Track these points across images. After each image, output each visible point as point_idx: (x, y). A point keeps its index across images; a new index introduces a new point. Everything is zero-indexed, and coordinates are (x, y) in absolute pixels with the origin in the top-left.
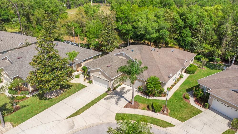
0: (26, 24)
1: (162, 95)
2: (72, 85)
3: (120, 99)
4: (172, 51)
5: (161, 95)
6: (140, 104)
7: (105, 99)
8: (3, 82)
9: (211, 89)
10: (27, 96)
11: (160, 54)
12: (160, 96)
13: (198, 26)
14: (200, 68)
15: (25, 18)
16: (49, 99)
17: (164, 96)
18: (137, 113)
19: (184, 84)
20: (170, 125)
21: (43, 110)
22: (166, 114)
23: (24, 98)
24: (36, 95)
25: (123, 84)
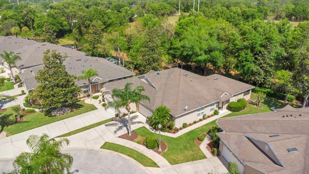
0: (77, 36)
1: (173, 131)
2: (84, 106)
3: (122, 128)
4: (215, 80)
5: (170, 131)
6: (139, 136)
7: (105, 125)
8: (26, 94)
9: (224, 132)
10: (37, 110)
11: (191, 81)
12: (168, 132)
13: (262, 49)
14: (255, 106)
15: (77, 30)
16: (53, 116)
17: (174, 133)
18: (127, 146)
19: (214, 122)
20: (155, 165)
21: (40, 126)
22: (159, 153)
23: (33, 112)
24: (45, 111)
25: (138, 112)
